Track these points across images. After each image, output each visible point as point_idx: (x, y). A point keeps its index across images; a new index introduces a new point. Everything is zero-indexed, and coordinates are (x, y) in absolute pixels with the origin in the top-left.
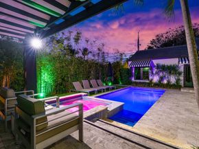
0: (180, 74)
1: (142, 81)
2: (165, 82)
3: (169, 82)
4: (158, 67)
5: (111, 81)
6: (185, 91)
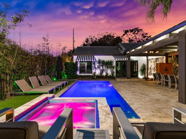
0: (113, 68)
1: (86, 74)
2: (104, 74)
3: (107, 74)
4: (99, 62)
5: (55, 77)
6: (119, 80)
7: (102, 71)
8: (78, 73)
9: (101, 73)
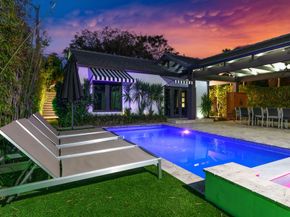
3: (151, 111)
4: (138, 86)
7: (143, 106)
8: (90, 110)
9: (141, 110)
